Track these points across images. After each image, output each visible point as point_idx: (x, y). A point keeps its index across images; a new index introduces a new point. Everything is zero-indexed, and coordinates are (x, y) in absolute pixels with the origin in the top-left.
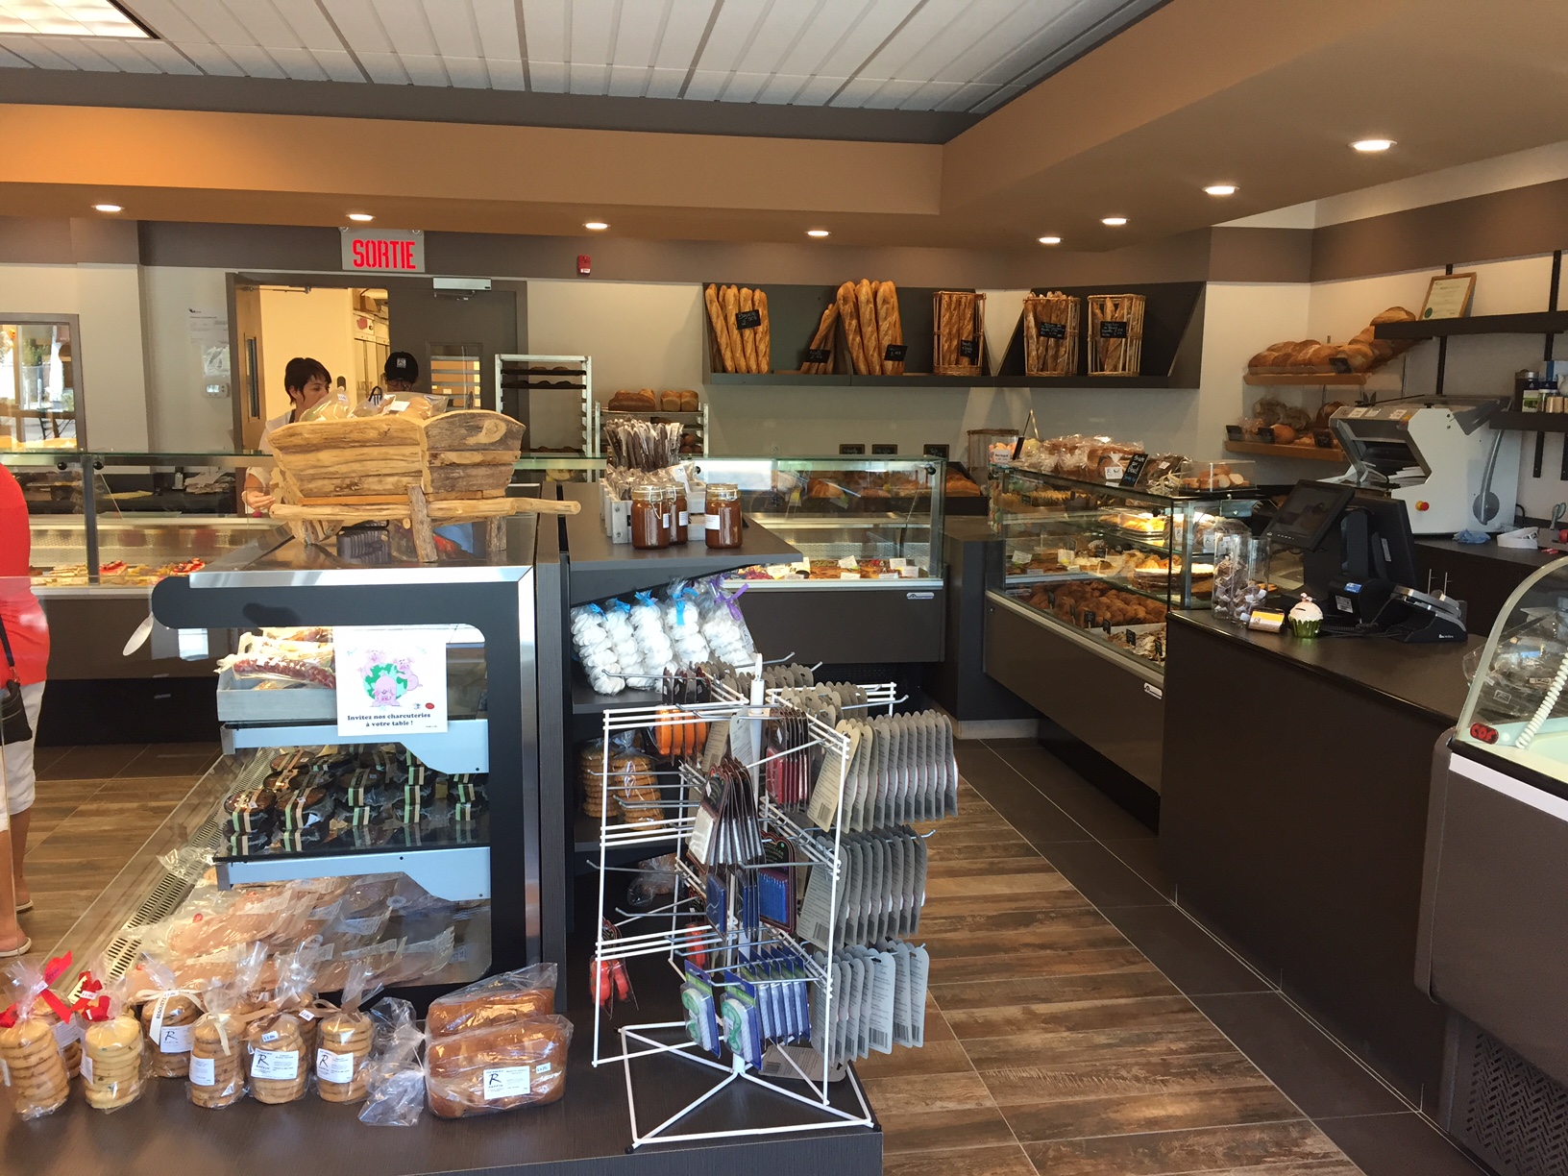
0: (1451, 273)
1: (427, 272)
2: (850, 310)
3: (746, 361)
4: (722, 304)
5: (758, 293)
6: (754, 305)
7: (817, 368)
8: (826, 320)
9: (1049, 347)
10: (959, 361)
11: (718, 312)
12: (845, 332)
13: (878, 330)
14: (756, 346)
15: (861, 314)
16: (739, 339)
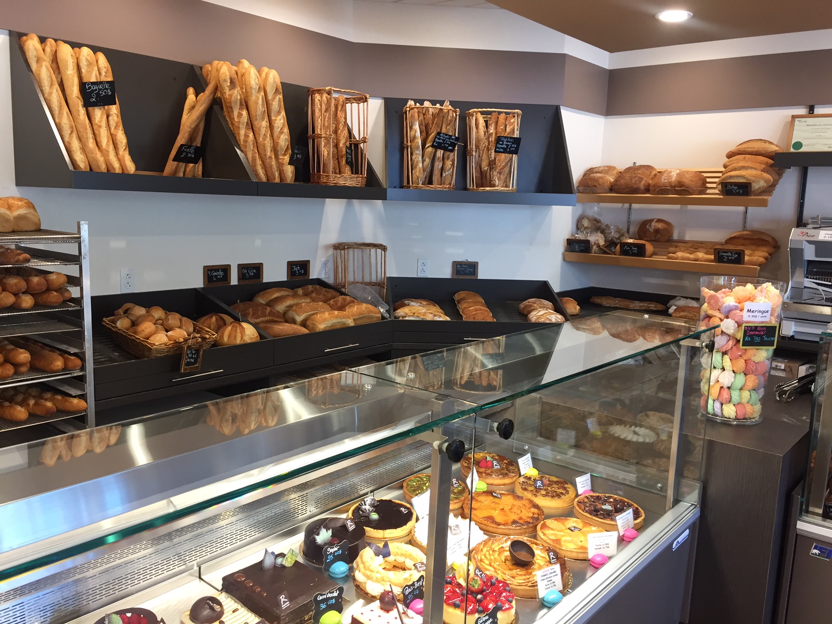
0: (813, 113)
2: (239, 97)
3: (103, 155)
4: (54, 66)
5: (102, 59)
6: (100, 74)
7: (185, 169)
8: (193, 107)
9: (436, 159)
10: (342, 170)
11: (51, 77)
12: (233, 124)
13: (271, 126)
14: (111, 135)
15: (251, 104)
16: (87, 121)
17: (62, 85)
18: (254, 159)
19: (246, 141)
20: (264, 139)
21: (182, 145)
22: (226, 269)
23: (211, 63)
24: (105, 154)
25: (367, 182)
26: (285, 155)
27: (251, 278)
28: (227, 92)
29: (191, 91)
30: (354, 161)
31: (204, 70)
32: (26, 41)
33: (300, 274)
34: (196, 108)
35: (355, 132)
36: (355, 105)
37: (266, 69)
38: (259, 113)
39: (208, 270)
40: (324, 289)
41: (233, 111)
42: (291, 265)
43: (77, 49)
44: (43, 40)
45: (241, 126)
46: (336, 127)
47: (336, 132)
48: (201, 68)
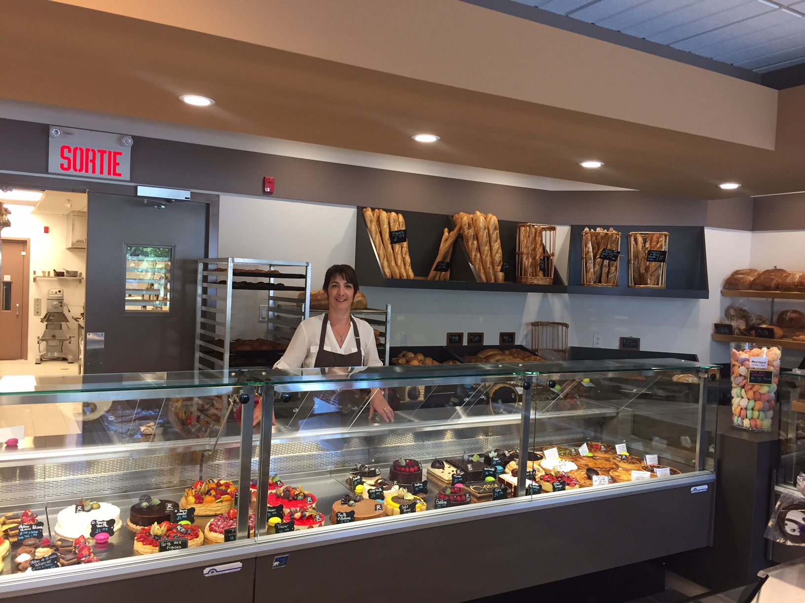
1: (131, 181)
2: (473, 234)
3: (398, 269)
4: (378, 223)
5: (401, 217)
6: (399, 226)
7: (440, 275)
8: (447, 240)
9: (604, 266)
10: (537, 274)
11: (376, 230)
12: (468, 249)
13: (491, 249)
14: (403, 258)
15: (480, 237)
16: (392, 251)
17: (381, 233)
18: (479, 269)
19: (475, 259)
20: (486, 257)
21: (439, 262)
22: (460, 335)
23: (458, 213)
24: (399, 268)
25: (554, 281)
26: (498, 266)
27: (476, 342)
28: (466, 231)
29: (446, 230)
30: (546, 268)
31: (454, 218)
32: (366, 211)
33: (508, 341)
34: (448, 241)
35: (548, 249)
36: (548, 232)
37: (490, 215)
38: (484, 242)
39: (450, 336)
40: (523, 351)
41: (469, 242)
42: (502, 335)
43: (389, 213)
44: (373, 210)
45: (473, 250)
46: (535, 247)
47: (534, 249)
48: (453, 216)
